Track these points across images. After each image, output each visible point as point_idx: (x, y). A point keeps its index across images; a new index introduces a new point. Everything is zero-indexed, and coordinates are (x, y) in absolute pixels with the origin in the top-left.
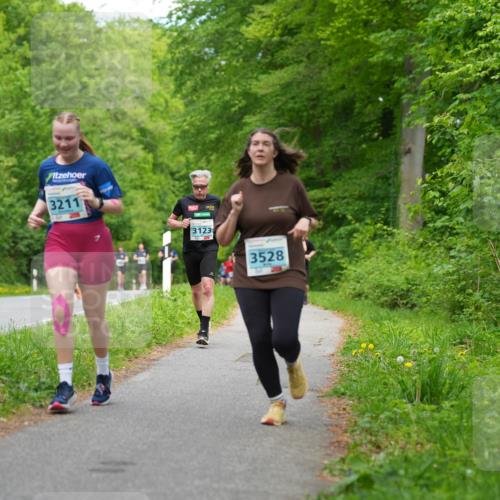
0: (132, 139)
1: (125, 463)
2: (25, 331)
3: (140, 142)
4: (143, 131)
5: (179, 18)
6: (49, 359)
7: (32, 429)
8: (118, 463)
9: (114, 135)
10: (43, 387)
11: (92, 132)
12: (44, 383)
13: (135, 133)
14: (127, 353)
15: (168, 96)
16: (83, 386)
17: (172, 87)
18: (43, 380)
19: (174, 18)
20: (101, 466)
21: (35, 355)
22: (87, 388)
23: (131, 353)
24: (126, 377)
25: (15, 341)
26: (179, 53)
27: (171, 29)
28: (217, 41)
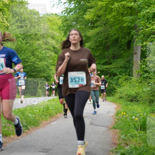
0: (51, 50)
1: (49, 150)
2: (19, 109)
3: (53, 51)
4: (54, 48)
5: (65, 13)
6: (26, 117)
7: (21, 139)
8: (47, 150)
9: (45, 49)
10: (24, 126)
11: (39, 48)
12: (24, 125)
13: (52, 48)
14: (50, 116)
15: (62, 37)
16: (36, 126)
17: (63, 34)
18: (24, 124)
19: (63, 13)
20: (42, 150)
21: (22, 117)
22: (37, 126)
23: (51, 116)
24: (49, 123)
25: (16, 112)
26: (65, 24)
27: (62, 17)
28: (77, 20)
